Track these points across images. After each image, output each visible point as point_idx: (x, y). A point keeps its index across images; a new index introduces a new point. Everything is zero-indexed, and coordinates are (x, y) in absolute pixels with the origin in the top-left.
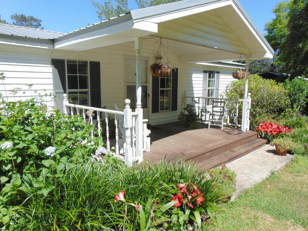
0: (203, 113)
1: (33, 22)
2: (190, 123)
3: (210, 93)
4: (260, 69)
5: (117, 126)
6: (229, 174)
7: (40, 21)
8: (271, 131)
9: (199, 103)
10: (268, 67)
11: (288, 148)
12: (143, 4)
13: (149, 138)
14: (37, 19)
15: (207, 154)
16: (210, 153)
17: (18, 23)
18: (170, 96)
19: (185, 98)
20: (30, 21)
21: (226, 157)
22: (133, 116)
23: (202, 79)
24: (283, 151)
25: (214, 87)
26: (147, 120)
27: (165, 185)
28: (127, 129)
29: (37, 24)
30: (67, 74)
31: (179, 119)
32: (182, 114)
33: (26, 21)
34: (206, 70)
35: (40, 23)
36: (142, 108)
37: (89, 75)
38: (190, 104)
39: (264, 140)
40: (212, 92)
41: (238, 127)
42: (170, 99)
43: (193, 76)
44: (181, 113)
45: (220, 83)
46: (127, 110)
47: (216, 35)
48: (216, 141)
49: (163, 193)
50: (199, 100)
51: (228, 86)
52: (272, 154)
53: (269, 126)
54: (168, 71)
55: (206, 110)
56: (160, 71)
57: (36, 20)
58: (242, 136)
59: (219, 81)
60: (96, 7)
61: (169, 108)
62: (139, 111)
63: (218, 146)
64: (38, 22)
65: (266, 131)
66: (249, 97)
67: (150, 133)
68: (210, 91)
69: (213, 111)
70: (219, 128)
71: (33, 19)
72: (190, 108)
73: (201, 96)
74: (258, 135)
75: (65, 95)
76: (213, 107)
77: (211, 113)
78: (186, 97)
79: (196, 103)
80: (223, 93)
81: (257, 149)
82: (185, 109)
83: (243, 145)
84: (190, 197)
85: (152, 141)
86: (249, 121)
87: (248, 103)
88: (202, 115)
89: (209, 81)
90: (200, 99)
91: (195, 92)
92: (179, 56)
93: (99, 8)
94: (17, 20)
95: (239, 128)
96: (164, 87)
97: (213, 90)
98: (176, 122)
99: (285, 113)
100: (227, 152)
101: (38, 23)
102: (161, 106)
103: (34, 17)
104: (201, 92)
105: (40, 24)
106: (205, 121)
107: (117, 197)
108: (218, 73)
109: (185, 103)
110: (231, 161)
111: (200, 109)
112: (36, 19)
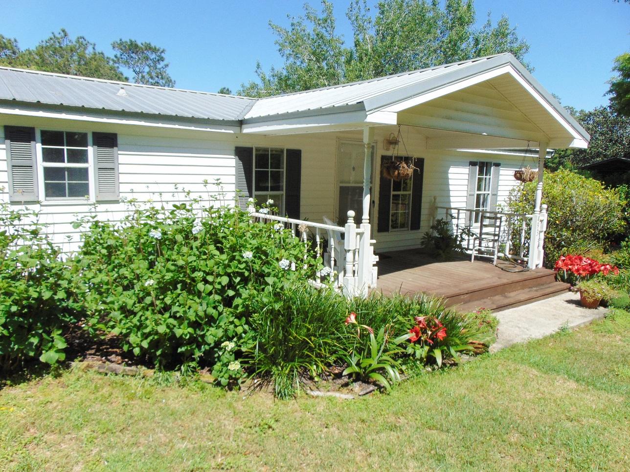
0: (465, 236)
1: (149, 53)
2: (441, 252)
3: (480, 201)
4: (605, 150)
5: (333, 246)
6: (489, 320)
7: (162, 52)
8: (578, 270)
9: (458, 219)
10: (624, 145)
11: (599, 296)
12: (362, 24)
13: (376, 268)
14: (157, 48)
15: (462, 297)
16: (467, 295)
17: (122, 56)
18: (409, 204)
19: (434, 208)
20: (145, 52)
21: (493, 303)
22: (357, 234)
23: (466, 177)
24: (592, 300)
25: (489, 191)
26: (374, 241)
27: (400, 318)
28: (349, 250)
29: (157, 58)
30: (254, 169)
31: (422, 243)
32: (429, 236)
33: (137, 52)
34: (475, 160)
35: (163, 55)
36: (369, 223)
37: (284, 170)
38: (442, 219)
39: (565, 284)
40: (485, 200)
41: (523, 261)
42: (409, 209)
43: (449, 172)
44: (427, 234)
45: (500, 183)
46: (349, 226)
47: (485, 115)
48: (481, 279)
49: (396, 326)
50: (458, 213)
51: (514, 190)
52: (574, 305)
53: (576, 261)
54: (408, 172)
55: (469, 231)
56: (396, 173)
57: (154, 50)
58: (526, 275)
59: (498, 180)
60: (275, 32)
61: (406, 226)
62: (366, 227)
63: (482, 287)
64: (158, 53)
65: (570, 269)
66: (544, 211)
67: (378, 260)
68: (482, 197)
69: (481, 234)
70: (490, 261)
71: (150, 48)
72: (442, 226)
73: (463, 205)
74: (556, 275)
75: (251, 200)
76: (482, 226)
77: (478, 236)
78: (437, 208)
79: (452, 217)
80: (504, 203)
81: (550, 297)
82: (433, 227)
83: (527, 290)
84: (430, 333)
85: (380, 273)
86: (542, 251)
87: (541, 221)
88: (462, 239)
89: (480, 180)
90: (461, 211)
91: (452, 199)
92: (427, 138)
93: (280, 35)
94: (122, 49)
95: (524, 264)
96: (400, 190)
97: (486, 195)
98: (418, 249)
99: (627, 242)
100: (497, 298)
101: (159, 56)
102: (392, 221)
103: (153, 45)
104: (465, 199)
105: (162, 57)
106: (467, 249)
107: (349, 319)
108: (497, 165)
109: (434, 218)
110: (501, 311)
111: (460, 229)
112: (155, 48)
